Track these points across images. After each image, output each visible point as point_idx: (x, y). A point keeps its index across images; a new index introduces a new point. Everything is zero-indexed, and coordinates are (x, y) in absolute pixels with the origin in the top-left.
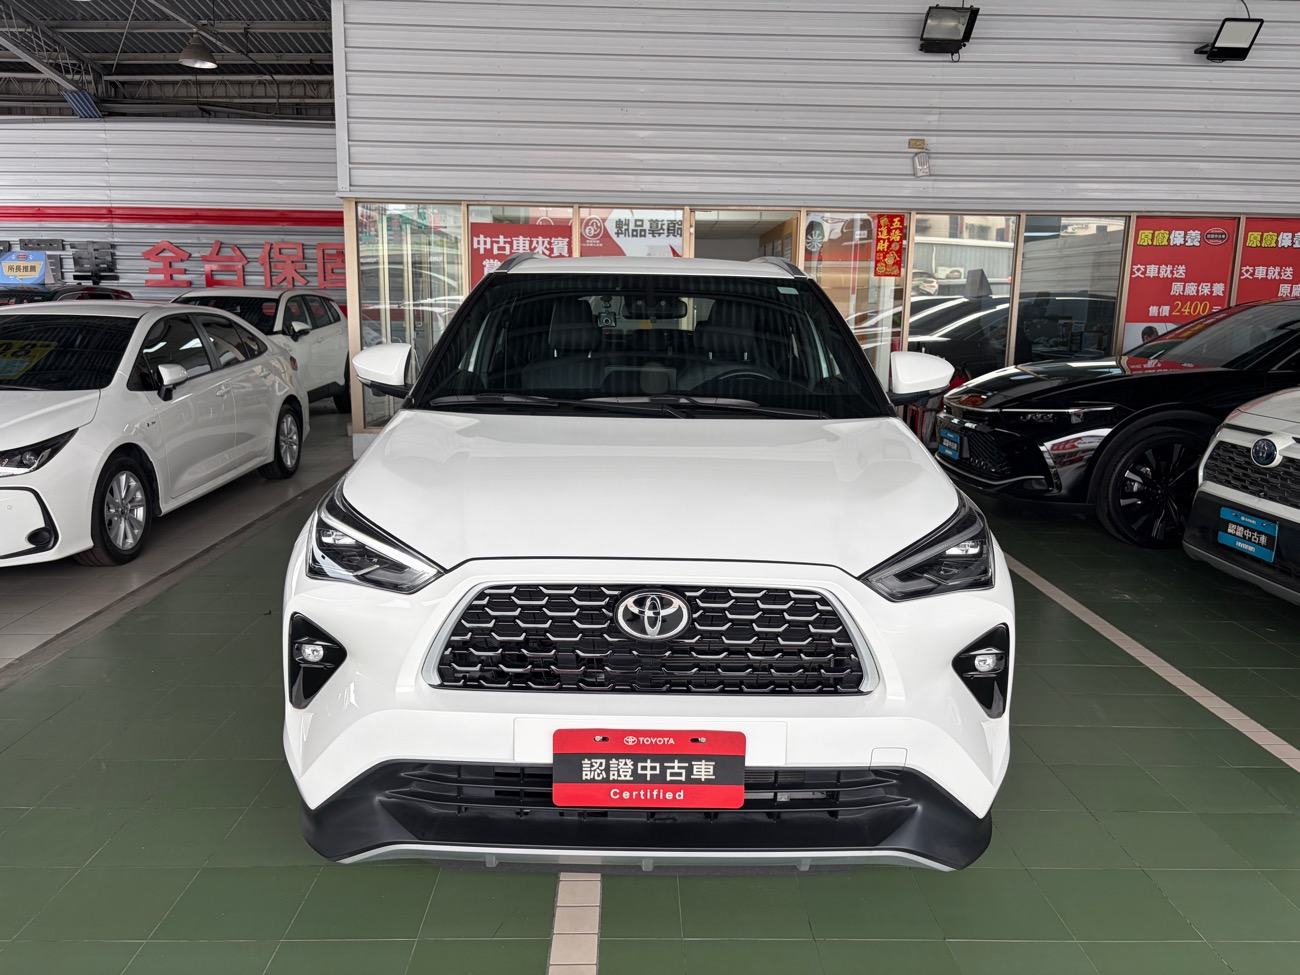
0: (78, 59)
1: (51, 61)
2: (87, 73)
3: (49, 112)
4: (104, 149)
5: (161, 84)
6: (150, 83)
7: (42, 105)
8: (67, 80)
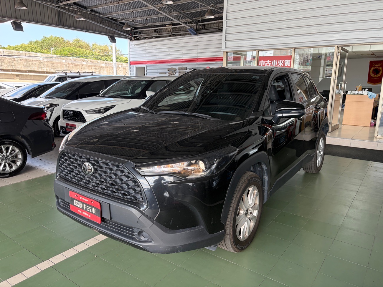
0: (191, 19)
1: (184, 22)
2: (194, 23)
3: (186, 34)
4: (197, 43)
5: (211, 24)
6: (208, 24)
7: (184, 33)
8: (188, 26)
